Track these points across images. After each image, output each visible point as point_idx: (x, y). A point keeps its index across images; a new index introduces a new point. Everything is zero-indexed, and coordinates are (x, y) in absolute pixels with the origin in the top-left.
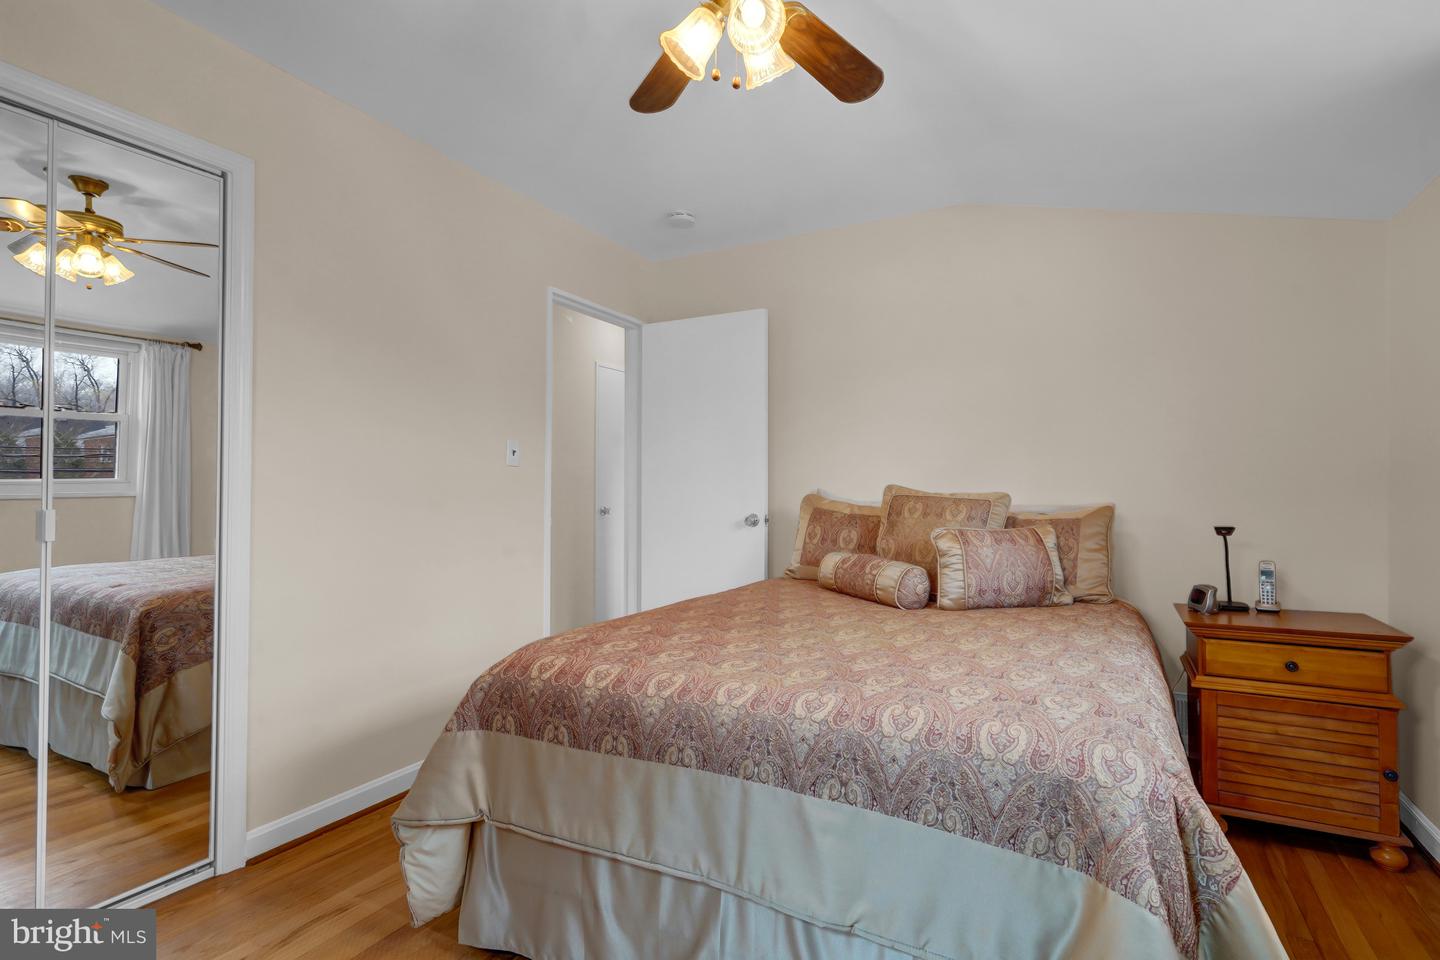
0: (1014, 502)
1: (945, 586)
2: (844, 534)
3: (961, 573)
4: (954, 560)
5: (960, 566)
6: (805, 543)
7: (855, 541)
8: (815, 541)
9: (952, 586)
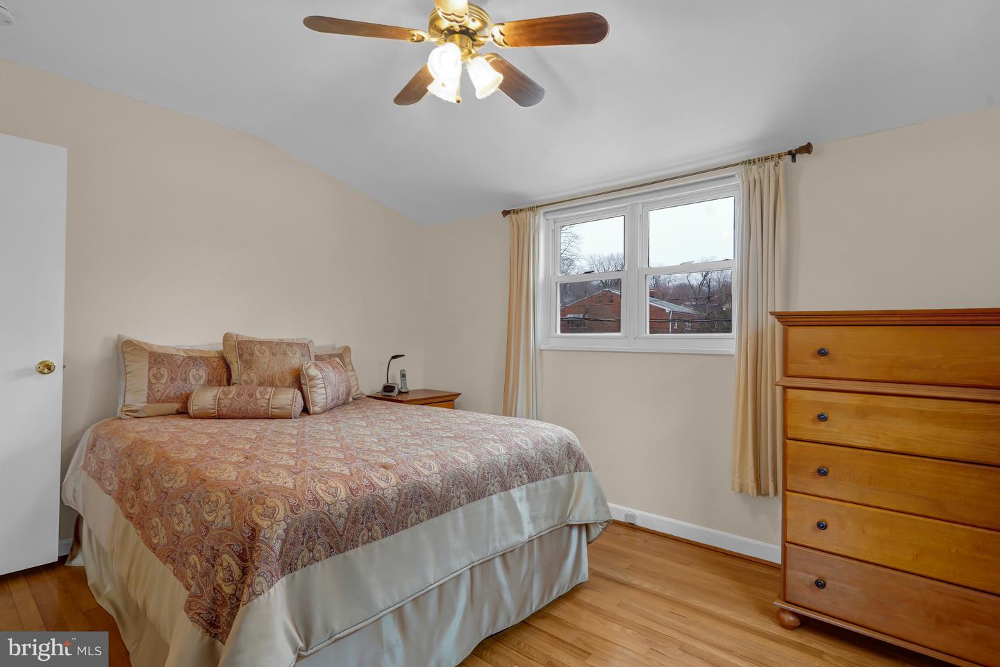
0: (317, 344)
1: (315, 399)
2: (193, 372)
3: (323, 389)
4: (319, 382)
5: (323, 385)
6: (150, 382)
7: (204, 377)
8: (163, 381)
9: (320, 397)
